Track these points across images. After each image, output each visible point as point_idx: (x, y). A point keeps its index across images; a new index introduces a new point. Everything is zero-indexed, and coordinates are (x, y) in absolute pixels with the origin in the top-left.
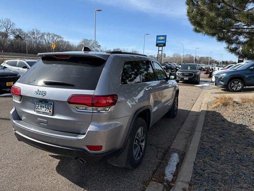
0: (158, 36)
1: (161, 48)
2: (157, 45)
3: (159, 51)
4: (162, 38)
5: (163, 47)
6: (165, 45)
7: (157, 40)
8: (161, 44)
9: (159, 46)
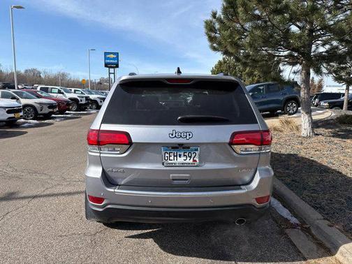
0: (106, 54)
1: (112, 70)
2: (106, 65)
3: (110, 73)
4: (112, 56)
5: (116, 69)
6: (117, 66)
7: (106, 58)
8: (112, 64)
9: (110, 67)
